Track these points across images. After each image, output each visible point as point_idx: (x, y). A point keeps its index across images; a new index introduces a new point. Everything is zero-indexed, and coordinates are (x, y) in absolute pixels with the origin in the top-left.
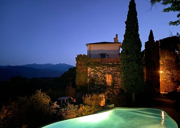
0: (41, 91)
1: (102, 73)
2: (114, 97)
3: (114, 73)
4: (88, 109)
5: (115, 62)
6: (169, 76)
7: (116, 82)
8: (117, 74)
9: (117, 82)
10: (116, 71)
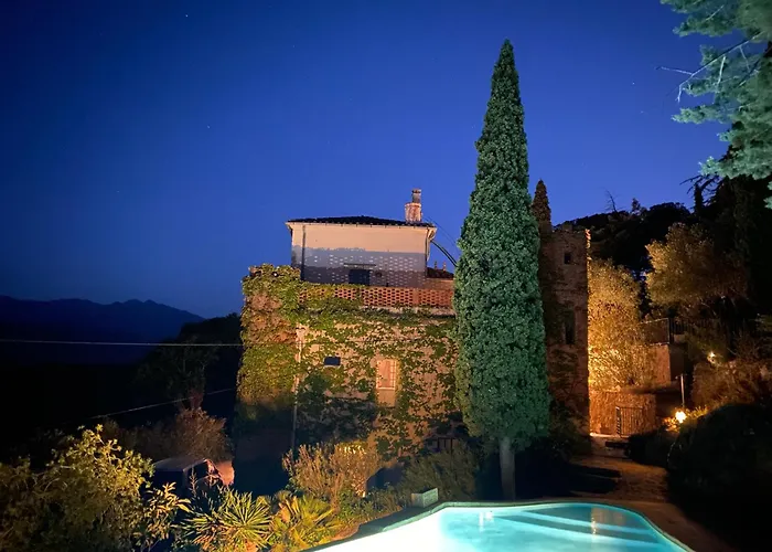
0: (100, 433)
1: (358, 349)
2: (406, 454)
3: (410, 351)
4: (314, 514)
5: (415, 306)
6: (616, 369)
7: (417, 392)
8: (420, 354)
9: (422, 390)
10: (416, 344)
